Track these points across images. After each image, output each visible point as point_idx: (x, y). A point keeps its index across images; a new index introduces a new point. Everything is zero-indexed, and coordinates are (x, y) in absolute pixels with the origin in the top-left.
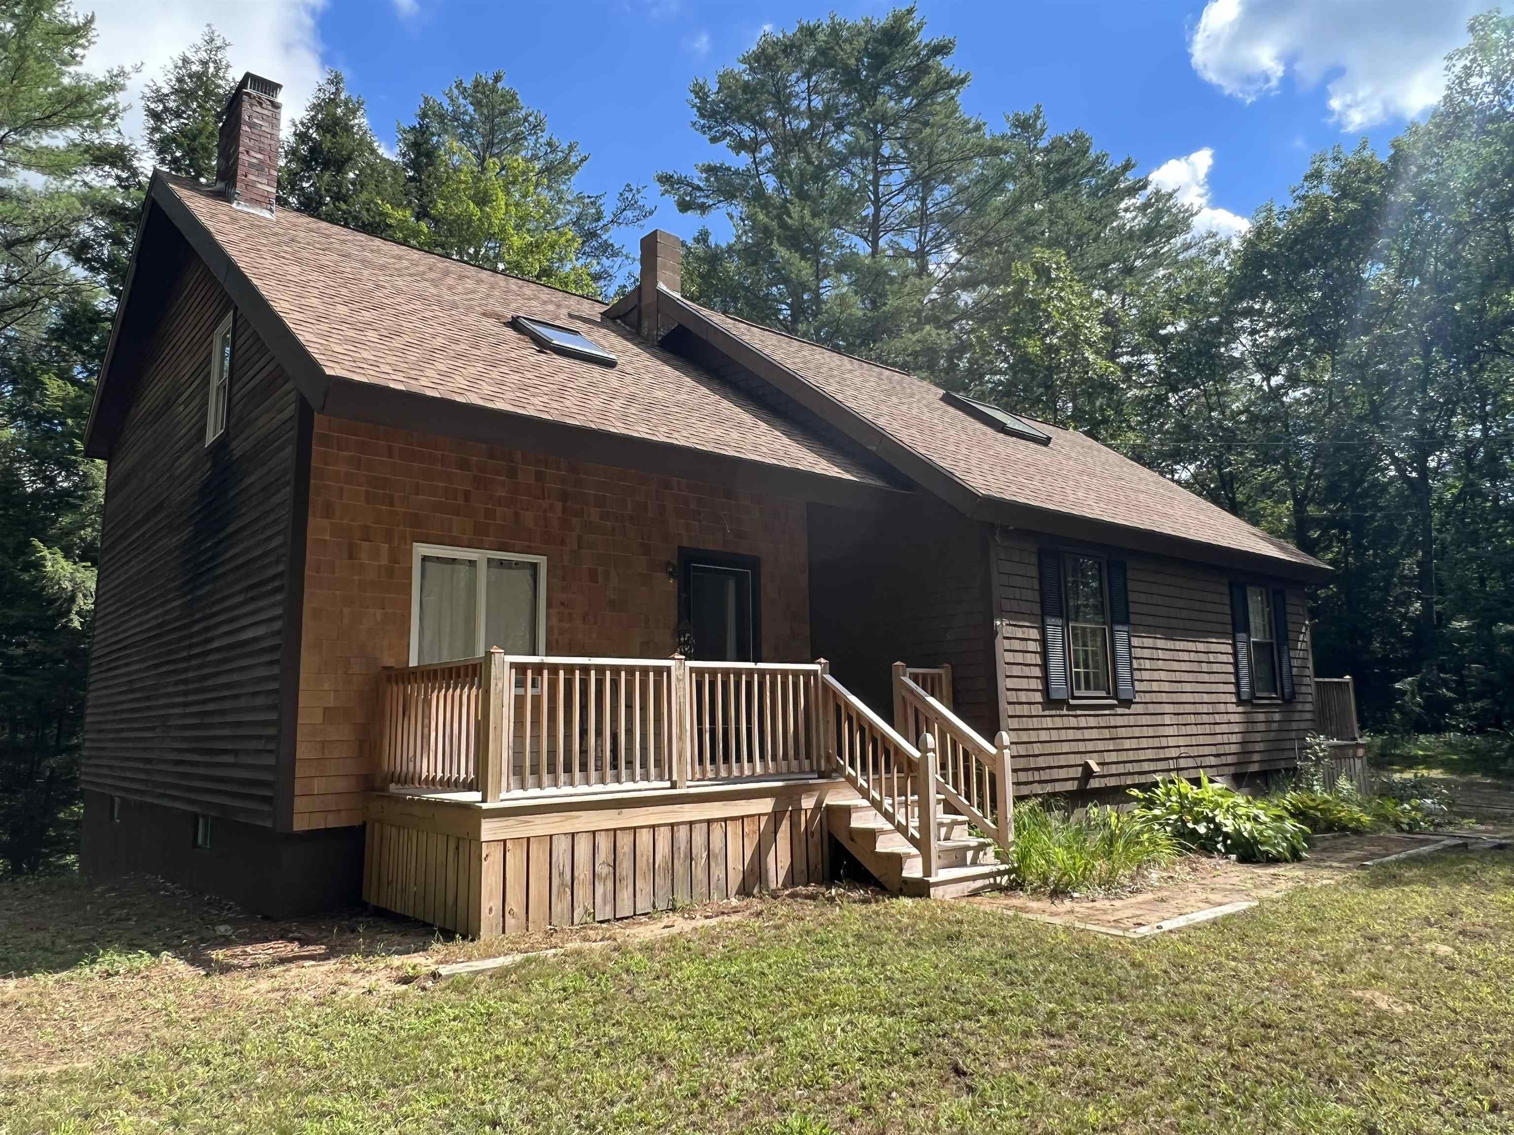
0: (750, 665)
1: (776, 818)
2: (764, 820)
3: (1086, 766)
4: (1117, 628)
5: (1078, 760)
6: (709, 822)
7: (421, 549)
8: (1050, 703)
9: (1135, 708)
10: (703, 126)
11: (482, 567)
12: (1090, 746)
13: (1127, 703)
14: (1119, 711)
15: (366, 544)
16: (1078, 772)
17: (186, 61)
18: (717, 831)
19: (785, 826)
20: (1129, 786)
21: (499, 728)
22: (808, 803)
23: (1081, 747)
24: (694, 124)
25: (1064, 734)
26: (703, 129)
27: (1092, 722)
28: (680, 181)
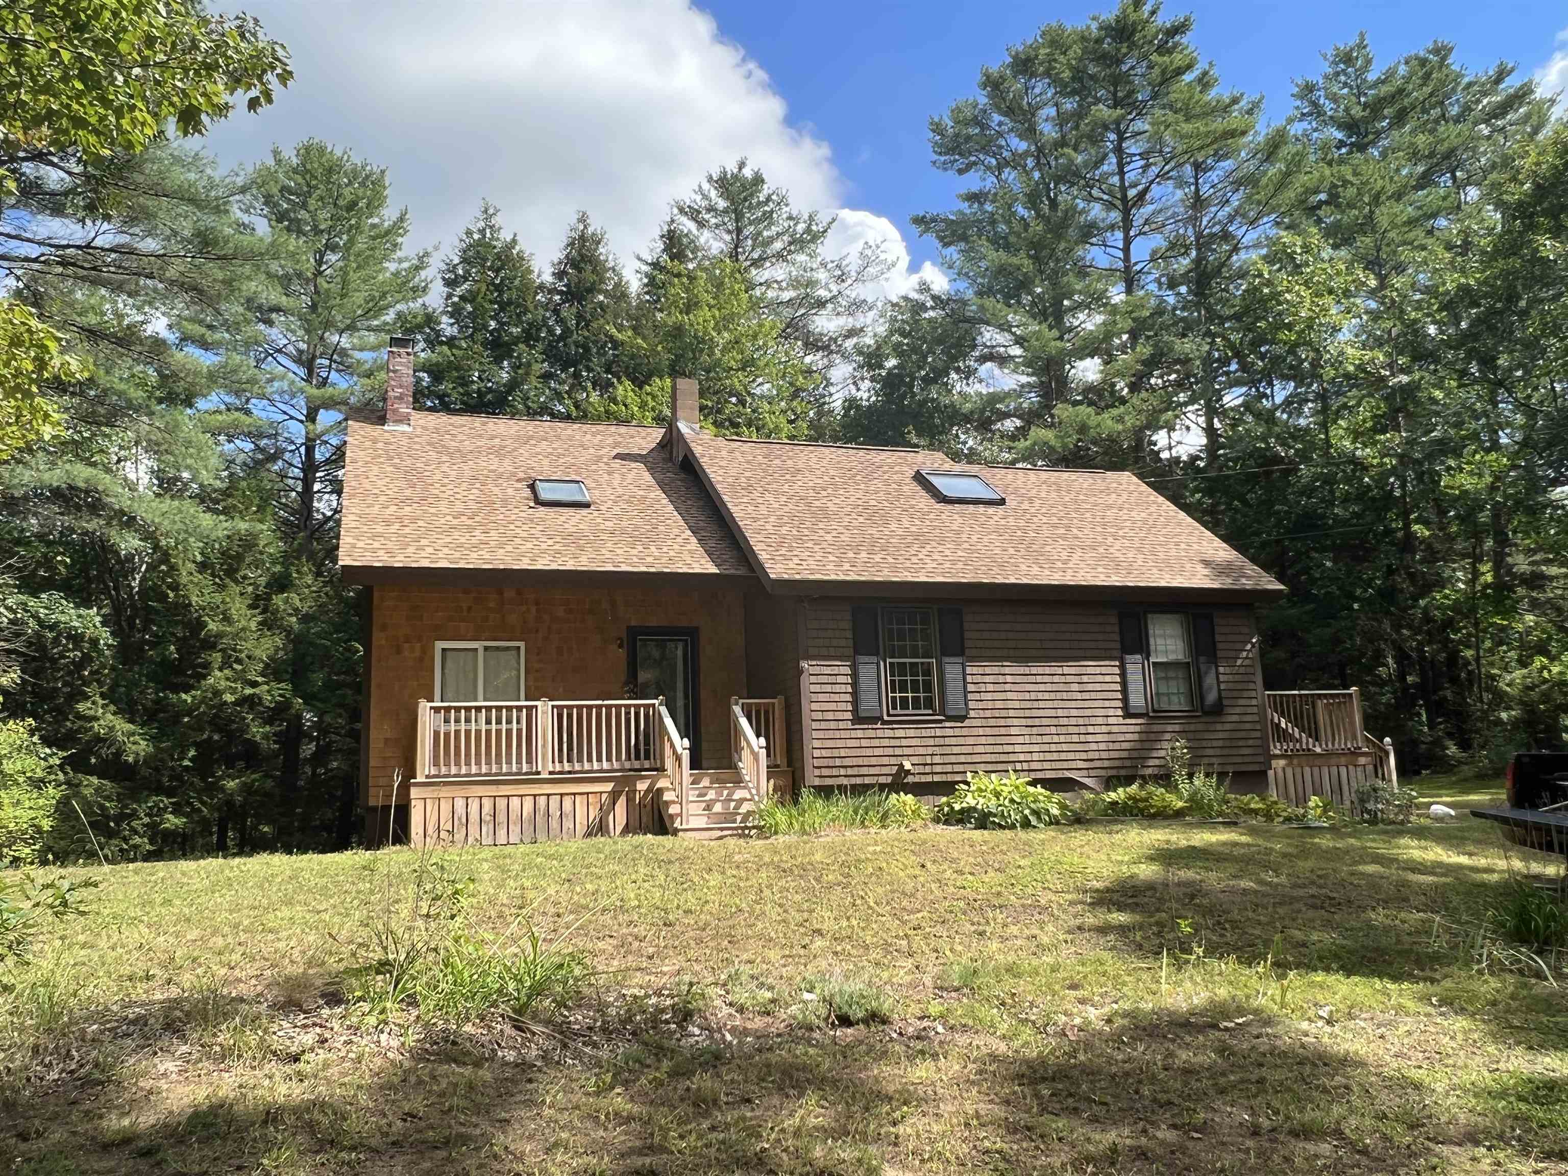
0: (599, 702)
1: (614, 796)
2: (604, 796)
3: (901, 766)
4: (947, 659)
5: (893, 761)
6: (562, 795)
7: (440, 645)
8: (859, 719)
9: (967, 723)
10: (944, 163)
11: (481, 652)
12: (907, 751)
13: (962, 718)
14: (948, 724)
15: (406, 645)
16: (894, 770)
17: (469, 233)
18: (567, 802)
19: (622, 802)
20: (958, 782)
21: (423, 741)
22: (642, 786)
23: (898, 751)
24: (934, 163)
25: (876, 743)
26: (945, 167)
27: (911, 733)
28: (934, 220)
